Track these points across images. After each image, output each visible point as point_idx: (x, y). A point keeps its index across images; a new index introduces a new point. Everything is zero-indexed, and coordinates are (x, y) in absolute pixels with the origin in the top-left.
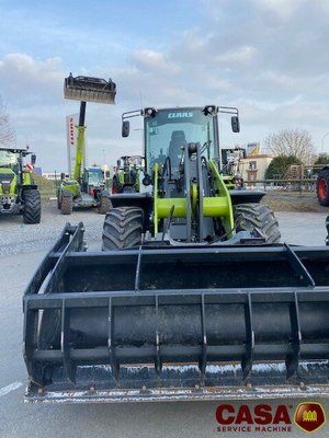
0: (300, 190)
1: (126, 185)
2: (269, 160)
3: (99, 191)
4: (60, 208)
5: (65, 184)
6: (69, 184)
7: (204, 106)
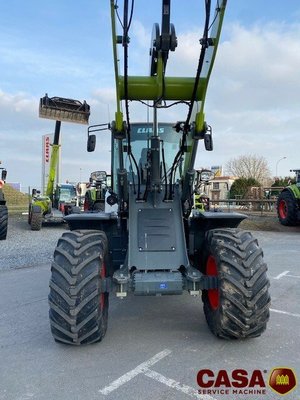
0: (261, 210)
1: (97, 202)
2: (231, 182)
3: (70, 207)
4: (30, 223)
5: (36, 199)
6: (40, 200)
7: (175, 122)
